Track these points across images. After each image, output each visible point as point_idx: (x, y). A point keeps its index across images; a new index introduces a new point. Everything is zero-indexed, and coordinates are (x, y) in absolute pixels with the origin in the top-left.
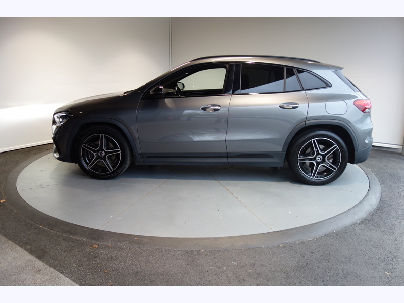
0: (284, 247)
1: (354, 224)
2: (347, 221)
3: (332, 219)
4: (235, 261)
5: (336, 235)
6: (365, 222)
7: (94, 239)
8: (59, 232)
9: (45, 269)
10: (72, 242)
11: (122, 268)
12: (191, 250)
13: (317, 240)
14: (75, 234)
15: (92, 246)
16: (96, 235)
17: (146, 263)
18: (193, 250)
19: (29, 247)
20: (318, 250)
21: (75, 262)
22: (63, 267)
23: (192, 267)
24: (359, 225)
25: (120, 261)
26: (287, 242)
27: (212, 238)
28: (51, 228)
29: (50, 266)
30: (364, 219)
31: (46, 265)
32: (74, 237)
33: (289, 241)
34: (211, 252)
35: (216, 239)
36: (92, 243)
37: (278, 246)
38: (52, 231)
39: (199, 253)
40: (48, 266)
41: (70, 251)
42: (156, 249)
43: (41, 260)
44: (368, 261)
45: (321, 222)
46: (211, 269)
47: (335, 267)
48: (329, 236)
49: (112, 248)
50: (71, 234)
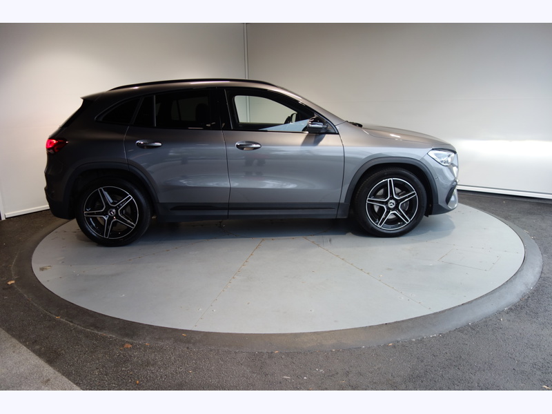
0: (394, 347)
1: (500, 313)
2: (489, 308)
3: (467, 305)
4: (321, 367)
5: (472, 329)
6: (516, 309)
7: (127, 335)
8: (80, 326)
9: (55, 378)
10: (96, 340)
11: (161, 377)
12: (260, 351)
13: (443, 336)
14: (101, 329)
15: (123, 345)
16: (130, 329)
17: (194, 370)
18: (263, 351)
19: (38, 347)
20: (444, 352)
21: (97, 369)
22: (80, 376)
23: (258, 377)
24: (507, 313)
25: (159, 368)
26: (399, 339)
27: (291, 334)
28: (70, 320)
29: (63, 374)
30: (515, 305)
31: (57, 372)
32: (100, 333)
33: (401, 338)
34: (288, 354)
35: (296, 335)
36: (124, 341)
37: (386, 346)
38: (71, 324)
39: (271, 355)
40: (60, 374)
41: (91, 352)
42: (211, 350)
43: (52, 366)
44: (517, 369)
45: (450, 309)
46: (286, 379)
47: (467, 377)
48: (461, 330)
49: (151, 348)
50: (96, 328)
